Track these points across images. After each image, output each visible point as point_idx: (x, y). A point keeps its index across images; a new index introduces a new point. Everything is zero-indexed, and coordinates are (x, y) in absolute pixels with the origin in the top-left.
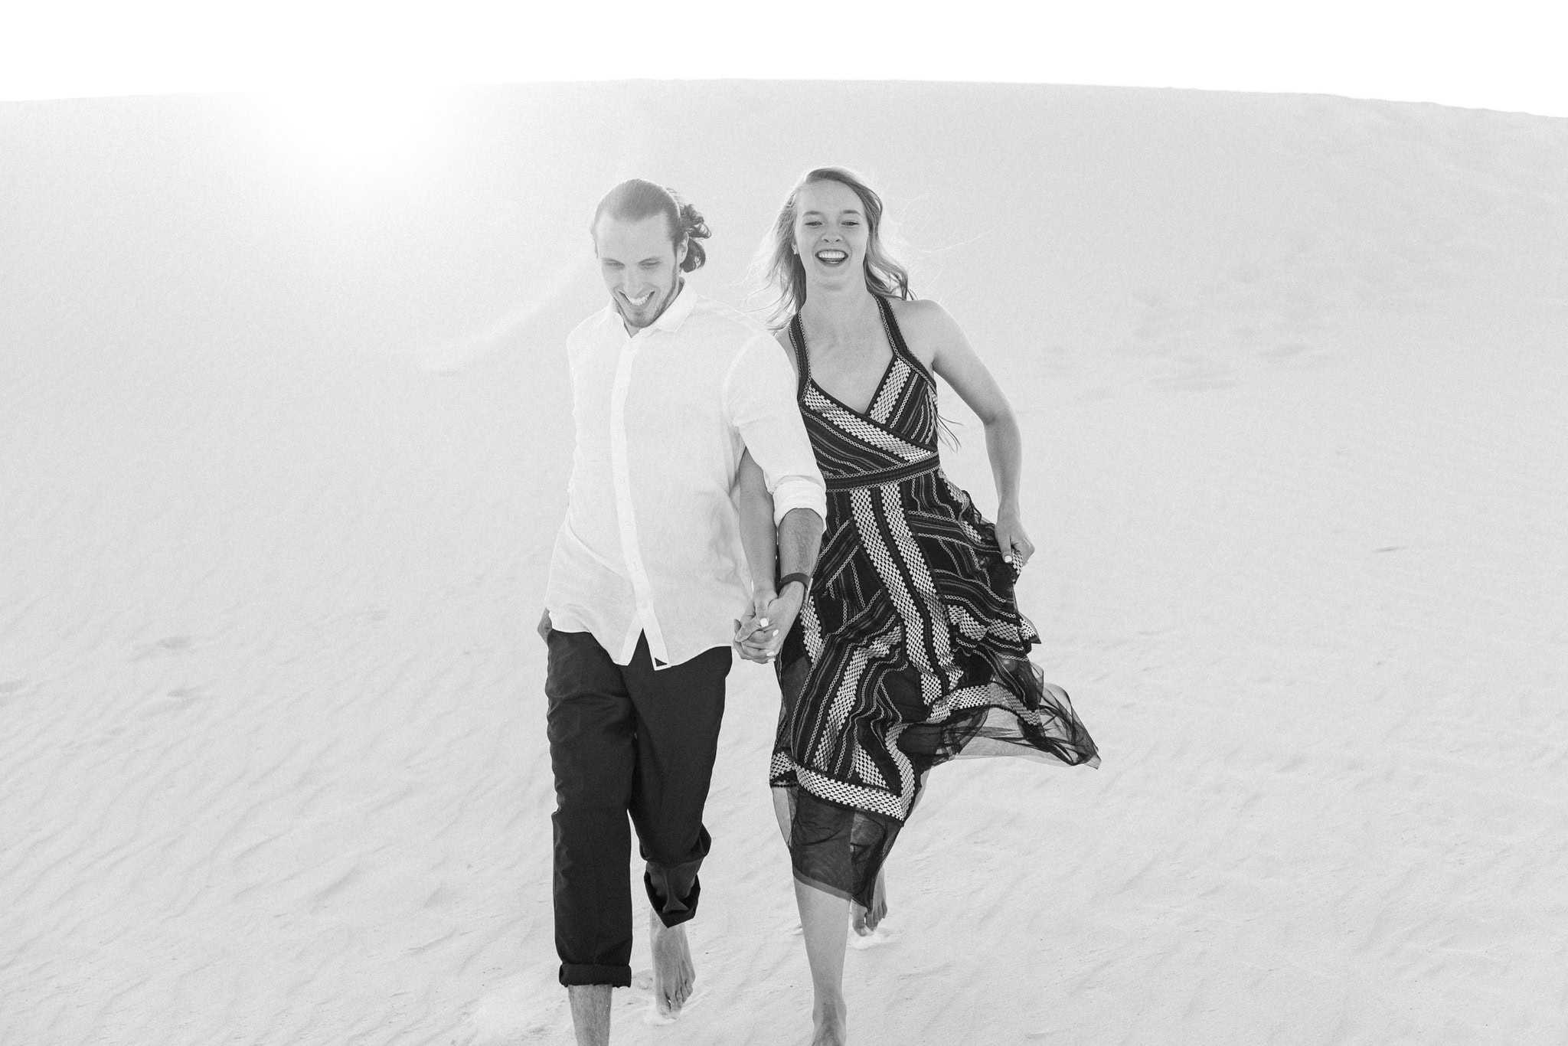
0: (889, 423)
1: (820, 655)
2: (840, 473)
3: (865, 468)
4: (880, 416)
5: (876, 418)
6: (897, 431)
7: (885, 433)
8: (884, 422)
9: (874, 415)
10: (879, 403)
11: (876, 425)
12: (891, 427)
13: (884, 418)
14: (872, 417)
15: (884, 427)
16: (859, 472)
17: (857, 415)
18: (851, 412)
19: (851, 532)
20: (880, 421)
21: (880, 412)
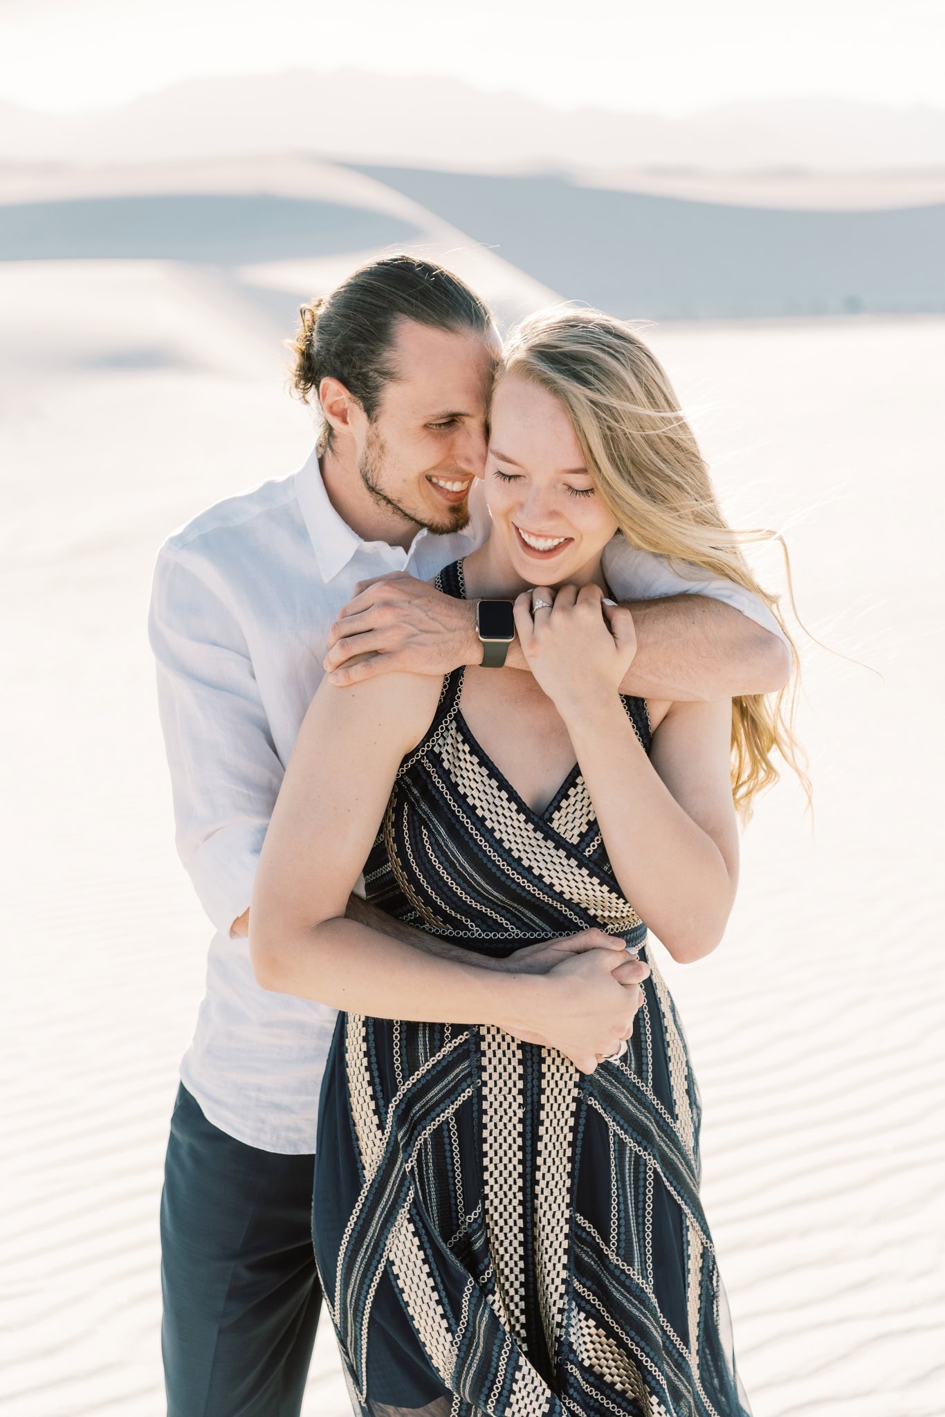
0: (583, 845)
1: (451, 1367)
2: (466, 928)
3: (519, 924)
4: (570, 826)
5: (561, 830)
6: (596, 865)
7: (573, 862)
8: (575, 840)
9: (559, 822)
10: (572, 800)
11: (560, 843)
12: (587, 854)
13: (576, 832)
14: (555, 825)
15: (574, 852)
16: (507, 930)
17: (522, 808)
18: (513, 797)
19: (468, 1057)
20: (567, 836)
21: (570, 817)
